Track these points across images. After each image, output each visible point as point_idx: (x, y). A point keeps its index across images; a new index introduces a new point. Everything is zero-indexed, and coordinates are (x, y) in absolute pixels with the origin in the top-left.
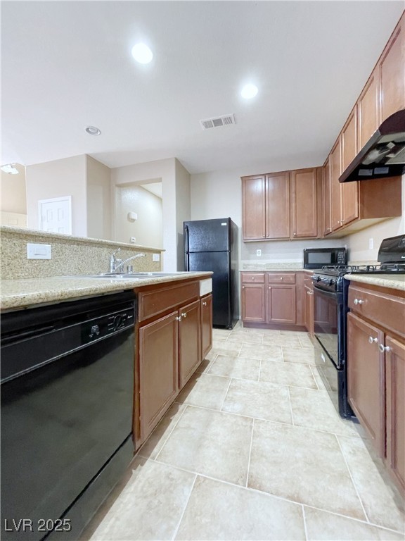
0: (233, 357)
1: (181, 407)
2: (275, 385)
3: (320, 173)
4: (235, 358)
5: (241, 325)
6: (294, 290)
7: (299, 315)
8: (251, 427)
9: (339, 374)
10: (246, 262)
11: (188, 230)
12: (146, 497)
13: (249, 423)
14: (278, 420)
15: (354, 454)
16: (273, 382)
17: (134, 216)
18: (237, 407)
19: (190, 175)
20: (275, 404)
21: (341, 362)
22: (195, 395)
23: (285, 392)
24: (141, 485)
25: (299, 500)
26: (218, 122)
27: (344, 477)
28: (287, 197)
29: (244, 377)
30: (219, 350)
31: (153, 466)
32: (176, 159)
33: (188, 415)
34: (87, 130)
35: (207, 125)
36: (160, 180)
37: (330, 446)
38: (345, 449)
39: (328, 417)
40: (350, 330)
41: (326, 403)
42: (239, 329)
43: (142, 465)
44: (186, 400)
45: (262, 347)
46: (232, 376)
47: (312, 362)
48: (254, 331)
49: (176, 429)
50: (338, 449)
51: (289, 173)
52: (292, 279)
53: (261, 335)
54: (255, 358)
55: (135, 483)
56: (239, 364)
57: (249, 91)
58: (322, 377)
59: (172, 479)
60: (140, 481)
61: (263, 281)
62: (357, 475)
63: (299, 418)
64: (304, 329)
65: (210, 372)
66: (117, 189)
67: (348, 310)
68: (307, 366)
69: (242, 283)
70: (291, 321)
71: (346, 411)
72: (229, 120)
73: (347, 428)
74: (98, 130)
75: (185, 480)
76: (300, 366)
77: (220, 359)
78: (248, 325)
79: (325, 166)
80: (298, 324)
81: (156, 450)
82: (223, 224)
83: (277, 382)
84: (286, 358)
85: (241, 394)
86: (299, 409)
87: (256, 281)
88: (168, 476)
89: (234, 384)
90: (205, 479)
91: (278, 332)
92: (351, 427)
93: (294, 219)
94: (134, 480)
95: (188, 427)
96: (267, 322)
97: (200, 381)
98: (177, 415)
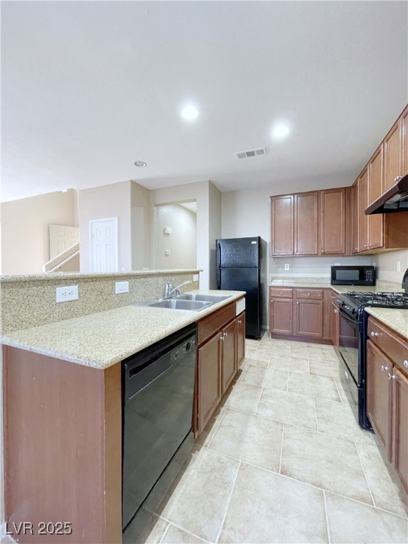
0: (263, 367)
1: (223, 409)
2: (302, 396)
3: (349, 193)
4: (265, 368)
5: (269, 335)
6: (321, 305)
7: (326, 329)
8: (282, 430)
9: (359, 391)
10: (274, 275)
11: (220, 247)
12: (205, 473)
13: (280, 427)
14: (305, 426)
15: (370, 458)
16: (300, 393)
17: (169, 230)
18: (269, 413)
19: (221, 193)
20: (302, 412)
21: (361, 381)
22: (232, 399)
23: (311, 403)
24: (200, 464)
25: (321, 486)
26: (251, 154)
27: (359, 474)
28: (316, 215)
29: (274, 387)
30: (250, 360)
31: (207, 452)
32: (210, 182)
33: (228, 416)
34: (136, 164)
35: (241, 156)
36: (195, 200)
37: (349, 450)
38: (362, 454)
39: (349, 427)
40: (369, 355)
41: (348, 414)
42: (266, 340)
43: (199, 450)
44: (226, 404)
45: (290, 359)
46: (264, 385)
47: (337, 375)
48: (281, 343)
49: (221, 426)
50: (356, 453)
51: (317, 193)
52: (319, 295)
53: (288, 347)
54: (283, 369)
55: (196, 463)
56: (269, 374)
57: (281, 131)
58: (346, 391)
59: (222, 463)
60: (199, 462)
61: (291, 296)
62: (370, 474)
63: (323, 426)
64: (330, 342)
65: (243, 380)
66: (155, 208)
67: (368, 338)
68: (332, 380)
69: (271, 297)
70: (318, 334)
71: (365, 422)
72: (261, 152)
73: (365, 437)
74: (144, 163)
75: (232, 464)
76: (326, 379)
77: (251, 368)
78: (275, 336)
79: (354, 186)
80: (324, 338)
81: (207, 441)
82: (253, 243)
83: (304, 394)
84: (312, 371)
85: (272, 401)
86: (323, 418)
87: (284, 296)
88: (219, 460)
89: (265, 393)
90: (247, 465)
91: (305, 344)
92: (369, 437)
93: (322, 238)
94: (194, 460)
95: (230, 426)
96: (295, 335)
97: (235, 387)
98: (220, 415)
